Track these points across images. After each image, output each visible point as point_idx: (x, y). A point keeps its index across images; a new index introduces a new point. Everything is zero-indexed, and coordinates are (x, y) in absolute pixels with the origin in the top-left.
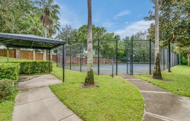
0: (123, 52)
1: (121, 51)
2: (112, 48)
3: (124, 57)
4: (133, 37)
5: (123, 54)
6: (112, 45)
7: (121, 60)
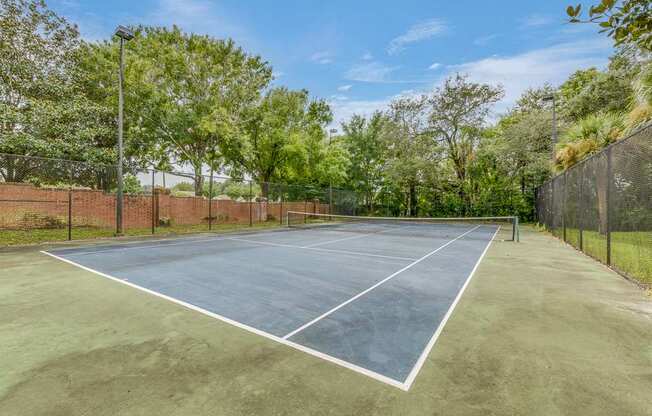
0: (346, 175)
1: (333, 169)
2: (297, 154)
3: (345, 196)
4: (377, 117)
5: (344, 182)
6: (296, 141)
7: (335, 206)
